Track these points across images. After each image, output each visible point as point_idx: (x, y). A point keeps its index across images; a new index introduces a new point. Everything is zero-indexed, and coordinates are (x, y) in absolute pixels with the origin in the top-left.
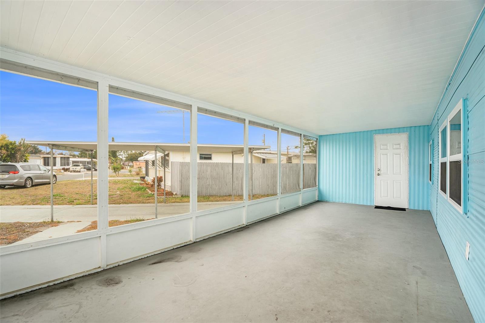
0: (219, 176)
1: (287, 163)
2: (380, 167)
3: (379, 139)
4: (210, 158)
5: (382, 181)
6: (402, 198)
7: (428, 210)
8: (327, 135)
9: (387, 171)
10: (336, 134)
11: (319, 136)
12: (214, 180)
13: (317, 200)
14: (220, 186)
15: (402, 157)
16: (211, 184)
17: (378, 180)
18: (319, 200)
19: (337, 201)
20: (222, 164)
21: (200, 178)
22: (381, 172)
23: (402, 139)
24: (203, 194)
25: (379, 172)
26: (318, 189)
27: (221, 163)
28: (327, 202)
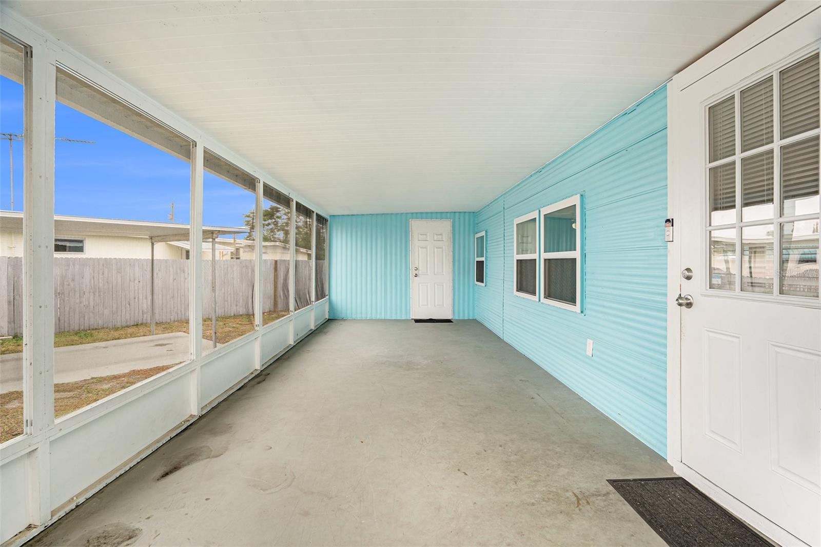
0: (111, 286)
1: (232, 258)
2: (417, 265)
3: (417, 226)
4: (80, 249)
5: (420, 284)
6: (445, 305)
7: (475, 318)
8: (344, 215)
9: (427, 270)
10: (357, 215)
11: (330, 216)
12: (99, 296)
13: (327, 317)
14: (115, 306)
15: (444, 252)
16: (92, 304)
17: (415, 283)
18: (330, 318)
19: (359, 317)
20: (118, 261)
21: (64, 293)
22: (420, 272)
23: (445, 227)
24: (72, 327)
25: (417, 272)
26: (328, 300)
27: (115, 259)
28: (343, 320)
